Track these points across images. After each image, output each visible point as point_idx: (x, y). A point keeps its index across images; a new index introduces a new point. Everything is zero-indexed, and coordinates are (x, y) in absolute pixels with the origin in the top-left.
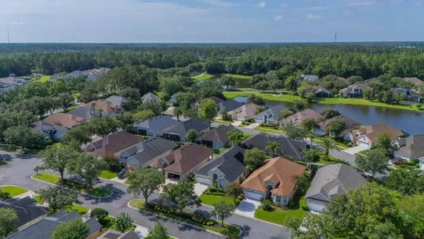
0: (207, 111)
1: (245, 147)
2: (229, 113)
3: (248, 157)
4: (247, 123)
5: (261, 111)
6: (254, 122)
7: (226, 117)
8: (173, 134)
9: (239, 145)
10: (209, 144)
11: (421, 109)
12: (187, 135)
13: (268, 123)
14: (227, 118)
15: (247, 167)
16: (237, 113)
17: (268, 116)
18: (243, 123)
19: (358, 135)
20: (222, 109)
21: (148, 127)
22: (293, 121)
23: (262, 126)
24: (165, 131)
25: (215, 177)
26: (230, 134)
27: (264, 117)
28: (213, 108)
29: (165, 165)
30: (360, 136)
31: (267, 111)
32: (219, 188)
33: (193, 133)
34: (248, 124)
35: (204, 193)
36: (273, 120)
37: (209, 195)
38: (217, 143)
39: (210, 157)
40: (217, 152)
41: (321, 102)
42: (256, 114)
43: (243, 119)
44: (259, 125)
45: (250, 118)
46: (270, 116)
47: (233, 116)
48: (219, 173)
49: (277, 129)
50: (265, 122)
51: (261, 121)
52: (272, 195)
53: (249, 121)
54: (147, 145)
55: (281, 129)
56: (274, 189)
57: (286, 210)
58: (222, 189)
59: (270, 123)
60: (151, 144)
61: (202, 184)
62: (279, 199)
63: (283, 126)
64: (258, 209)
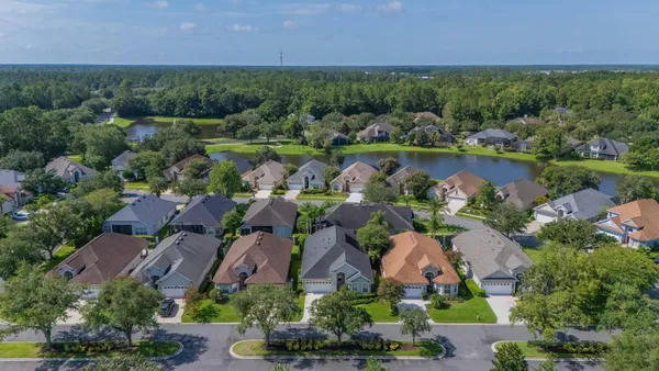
4: (279, 191)
6: (288, 189)
8: (190, 224)
11: (462, 151)
13: (311, 188)
15: (370, 254)
16: (257, 178)
17: (310, 177)
18: (275, 193)
19: (446, 190)
21: (136, 219)
22: (351, 181)
27: (304, 180)
28: (235, 173)
29: (245, 276)
30: (448, 190)
34: (283, 194)
38: (282, 227)
43: (273, 187)
44: (298, 192)
45: (281, 183)
46: (313, 178)
47: (252, 183)
48: (349, 270)
49: (328, 195)
50: (307, 187)
51: (300, 187)
52: (435, 286)
53: (281, 188)
54: (183, 249)
55: (335, 194)
56: (436, 276)
57: (462, 302)
58: (358, 293)
59: (315, 188)
60: (187, 246)
61: (316, 293)
62: (447, 289)
63: (336, 189)
64: (428, 309)
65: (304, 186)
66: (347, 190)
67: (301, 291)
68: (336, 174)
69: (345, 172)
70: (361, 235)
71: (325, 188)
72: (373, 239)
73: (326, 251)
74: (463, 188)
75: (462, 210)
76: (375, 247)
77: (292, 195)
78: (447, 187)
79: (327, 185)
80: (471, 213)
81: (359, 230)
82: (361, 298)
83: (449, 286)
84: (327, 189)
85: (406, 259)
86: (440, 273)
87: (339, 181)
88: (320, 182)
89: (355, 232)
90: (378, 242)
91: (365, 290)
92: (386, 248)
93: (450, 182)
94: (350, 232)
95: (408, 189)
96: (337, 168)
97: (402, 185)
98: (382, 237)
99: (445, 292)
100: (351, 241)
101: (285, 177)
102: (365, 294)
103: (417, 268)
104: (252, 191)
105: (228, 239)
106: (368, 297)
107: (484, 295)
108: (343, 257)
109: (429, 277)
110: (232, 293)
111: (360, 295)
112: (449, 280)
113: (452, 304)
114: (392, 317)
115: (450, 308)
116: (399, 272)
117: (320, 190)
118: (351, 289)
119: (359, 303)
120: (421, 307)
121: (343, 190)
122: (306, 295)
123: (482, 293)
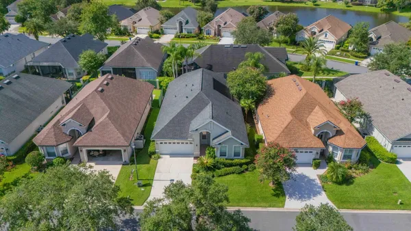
2: (122, 24)
4: (155, 35)
6: (163, 34)
11: (316, 5)
13: (185, 32)
16: (135, 23)
18: (151, 37)
19: (315, 33)
22: (222, 25)
30: (317, 33)
34: (158, 38)
38: (146, 69)
43: (148, 31)
44: (173, 36)
45: (157, 27)
46: (187, 22)
47: (130, 27)
48: (216, 128)
49: (201, 39)
50: (181, 31)
51: (175, 31)
52: (330, 149)
53: (157, 32)
54: (6, 96)
55: (207, 38)
56: (333, 137)
57: (367, 172)
58: (226, 159)
59: (188, 33)
60: (14, 91)
61: (173, 155)
62: (348, 154)
63: (209, 34)
64: (323, 183)
65: (178, 30)
66: (219, 34)
67: (154, 153)
68: (208, 20)
69: (217, 18)
70: (233, 80)
71: (197, 31)
72: (248, 85)
73: (187, 102)
74: (333, 31)
75: (332, 53)
76: (249, 95)
77: (166, 39)
78: (316, 30)
79: (200, 30)
80: (341, 55)
81: (231, 74)
82: (231, 165)
83: (351, 150)
84: (199, 34)
85: (292, 113)
86: (339, 132)
87: (212, 27)
88: (193, 27)
89: (225, 77)
90: (254, 88)
91: (237, 154)
92: (262, 96)
93: (318, 26)
94: (218, 76)
95: (278, 32)
96: (210, 14)
97: (271, 29)
98: (259, 82)
99: (345, 157)
100: (220, 87)
101: (162, 23)
102: (236, 161)
103: (307, 125)
104: (129, 35)
105: (84, 81)
106: (241, 165)
107: (394, 161)
108: (207, 111)
109: (323, 136)
110: (61, 158)
111: (230, 162)
112: (352, 143)
113: (354, 175)
114: (275, 198)
115: (353, 181)
116: (283, 131)
117: (193, 34)
118: (218, 154)
119: (228, 174)
120: (314, 180)
121: (215, 34)
122: (159, 158)
123: (392, 159)
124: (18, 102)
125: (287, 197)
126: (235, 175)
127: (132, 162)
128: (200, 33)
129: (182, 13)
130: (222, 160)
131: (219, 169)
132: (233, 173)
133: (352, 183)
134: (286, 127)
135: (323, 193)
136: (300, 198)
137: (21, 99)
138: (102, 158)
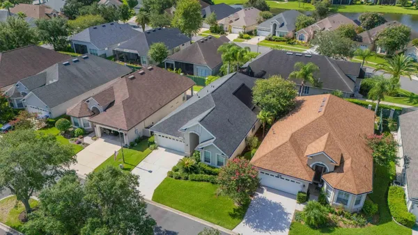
0: (186, 14)
1: (250, 73)
2: (220, 22)
3: (263, 95)
4: (248, 36)
5: (266, 18)
6: (256, 35)
7: (216, 28)
8: (128, 51)
9: (240, 69)
10: (188, 69)
12: (150, 52)
13: (277, 36)
14: (217, 30)
15: (260, 115)
16: (231, 22)
17: (278, 24)
18: (241, 37)
20: (210, 15)
21: (88, 40)
23: (270, 40)
24: (118, 47)
25: (195, 140)
26: (225, 51)
27: (272, 28)
28: (195, 10)
29: (95, 112)
31: (277, 16)
32: (203, 164)
33: (160, 49)
34: (248, 38)
35: (170, 175)
36: (286, 31)
37: (182, 181)
38: (202, 67)
39: (189, 92)
40: (201, 82)
41: (340, 10)
42: (259, 23)
43: (241, 31)
44: (264, 38)
45: (251, 28)
46: (283, 25)
47: (226, 26)
48: (204, 133)
49: (292, 44)
50: (274, 35)
51: (267, 33)
52: (325, 186)
53: (250, 33)
54: (68, 71)
55: (298, 44)
56: (330, 172)
57: (362, 225)
58: (209, 166)
59: (280, 36)
60: (77, 69)
61: (169, 149)
62: (343, 197)
63: (302, 40)
64: (295, 221)
65: (271, 32)
67: (153, 143)
68: (306, 25)
82: (210, 173)
83: (347, 194)
86: (339, 168)
87: (307, 32)
91: (220, 164)
92: (285, 110)
99: (339, 200)
102: (216, 170)
107: (409, 224)
108: (204, 115)
109: (318, 170)
110: (81, 128)
111: (210, 169)
112: (348, 185)
113: (341, 224)
114: (230, 218)
115: (334, 230)
116: (271, 152)
117: (283, 38)
118: (202, 159)
119: (202, 181)
120: (287, 214)
121: (308, 41)
122: (155, 148)
123: (406, 220)
124: (76, 77)
125: (244, 221)
126: (209, 184)
127: (132, 146)
128: (293, 38)
129: (281, 15)
130: (203, 166)
131: (197, 173)
132: (208, 181)
133: (329, 232)
134: (277, 148)
135: (287, 230)
136: (257, 227)
137: (80, 75)
138: (111, 137)
